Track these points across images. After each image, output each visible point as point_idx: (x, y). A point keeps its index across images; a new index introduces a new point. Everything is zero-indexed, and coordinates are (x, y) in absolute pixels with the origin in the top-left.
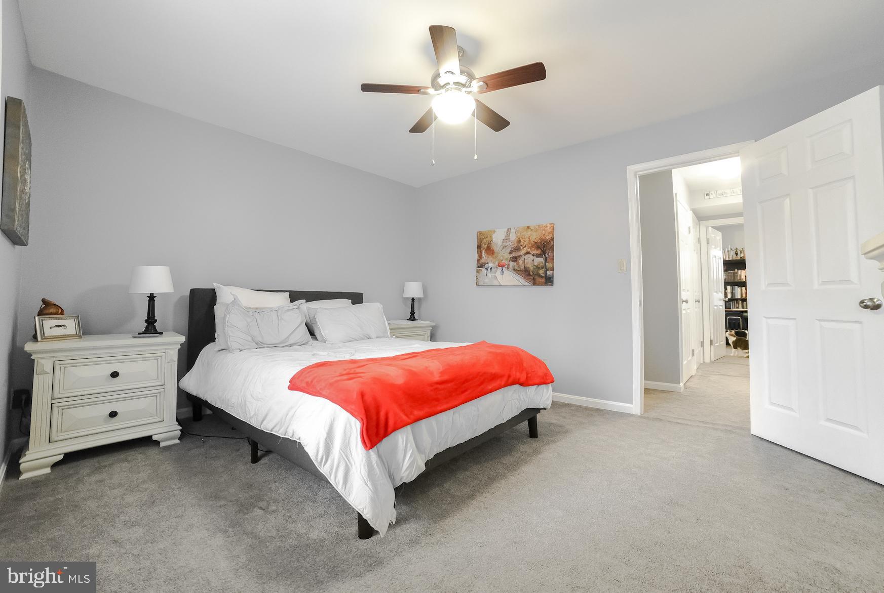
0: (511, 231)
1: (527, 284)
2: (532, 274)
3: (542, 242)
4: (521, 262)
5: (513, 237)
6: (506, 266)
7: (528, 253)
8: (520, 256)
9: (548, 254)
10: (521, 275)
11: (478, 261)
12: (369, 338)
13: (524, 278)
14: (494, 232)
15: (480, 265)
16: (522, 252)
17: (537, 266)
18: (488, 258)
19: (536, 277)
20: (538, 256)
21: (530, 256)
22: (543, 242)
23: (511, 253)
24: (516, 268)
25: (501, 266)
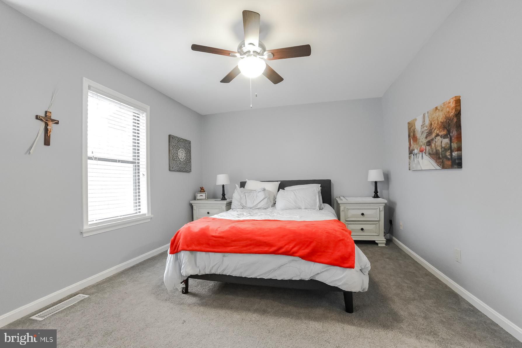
0: (426, 115)
1: (438, 168)
2: (441, 156)
3: (446, 121)
4: (433, 145)
5: (427, 123)
6: (424, 151)
7: (437, 135)
8: (432, 140)
9: (452, 133)
10: (434, 159)
11: (409, 148)
12: (300, 208)
13: (436, 161)
14: (416, 120)
15: (411, 152)
16: (434, 135)
17: (444, 148)
18: (414, 144)
19: (445, 160)
20: (445, 137)
21: (439, 138)
22: (448, 120)
23: (426, 138)
24: (431, 152)
25: (421, 151)
